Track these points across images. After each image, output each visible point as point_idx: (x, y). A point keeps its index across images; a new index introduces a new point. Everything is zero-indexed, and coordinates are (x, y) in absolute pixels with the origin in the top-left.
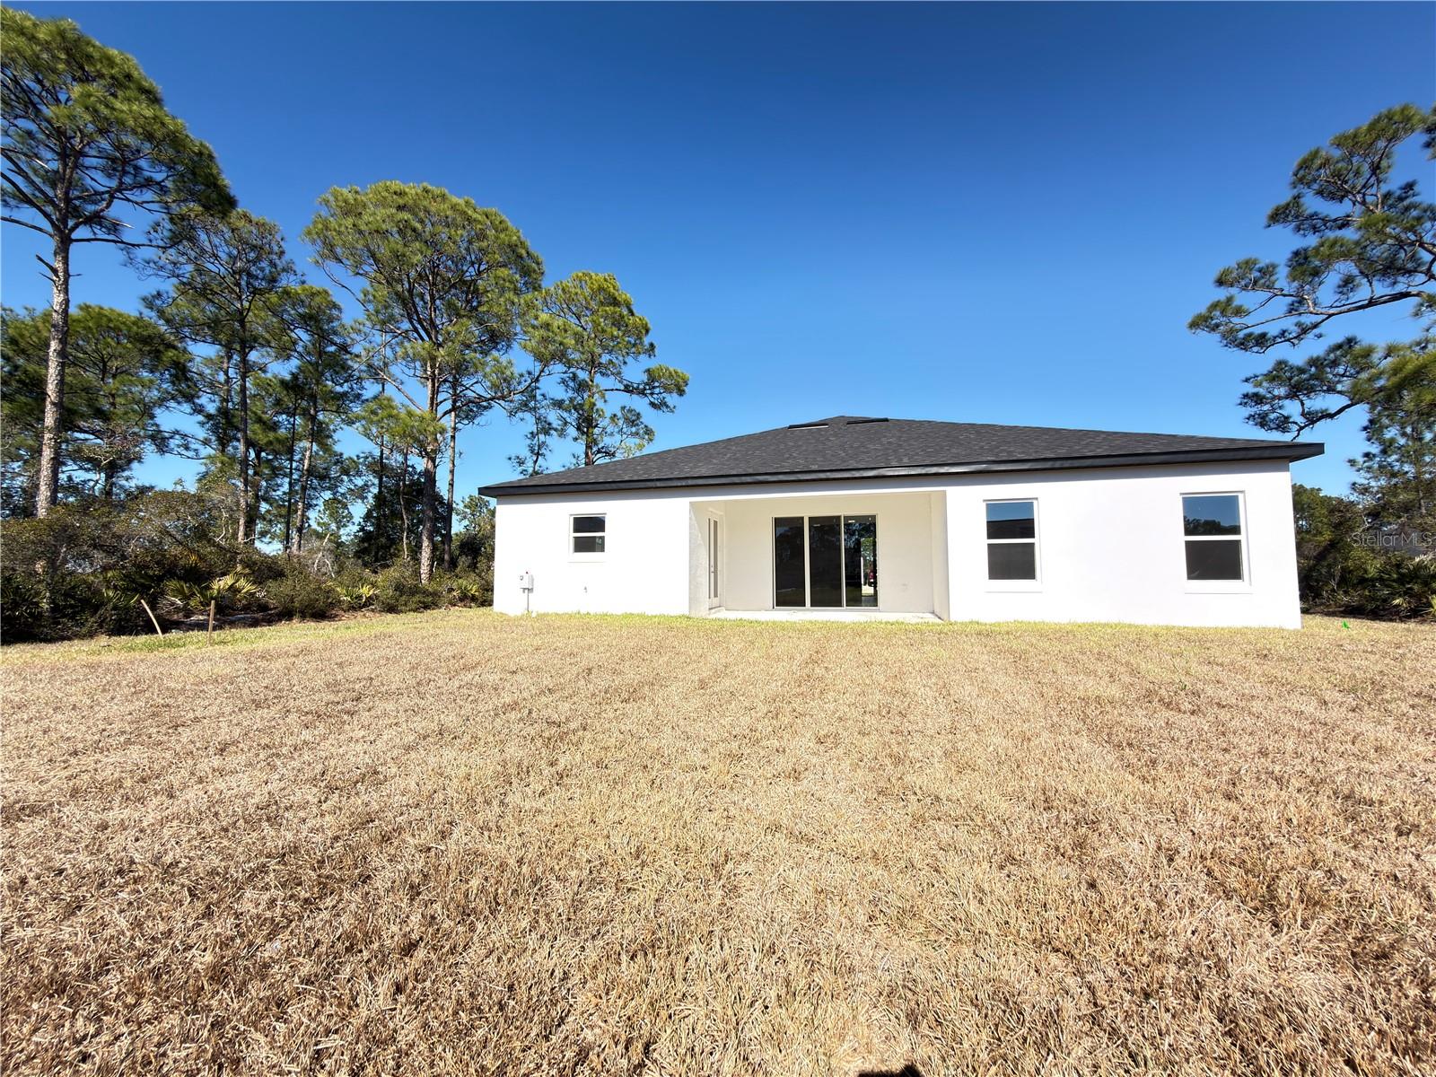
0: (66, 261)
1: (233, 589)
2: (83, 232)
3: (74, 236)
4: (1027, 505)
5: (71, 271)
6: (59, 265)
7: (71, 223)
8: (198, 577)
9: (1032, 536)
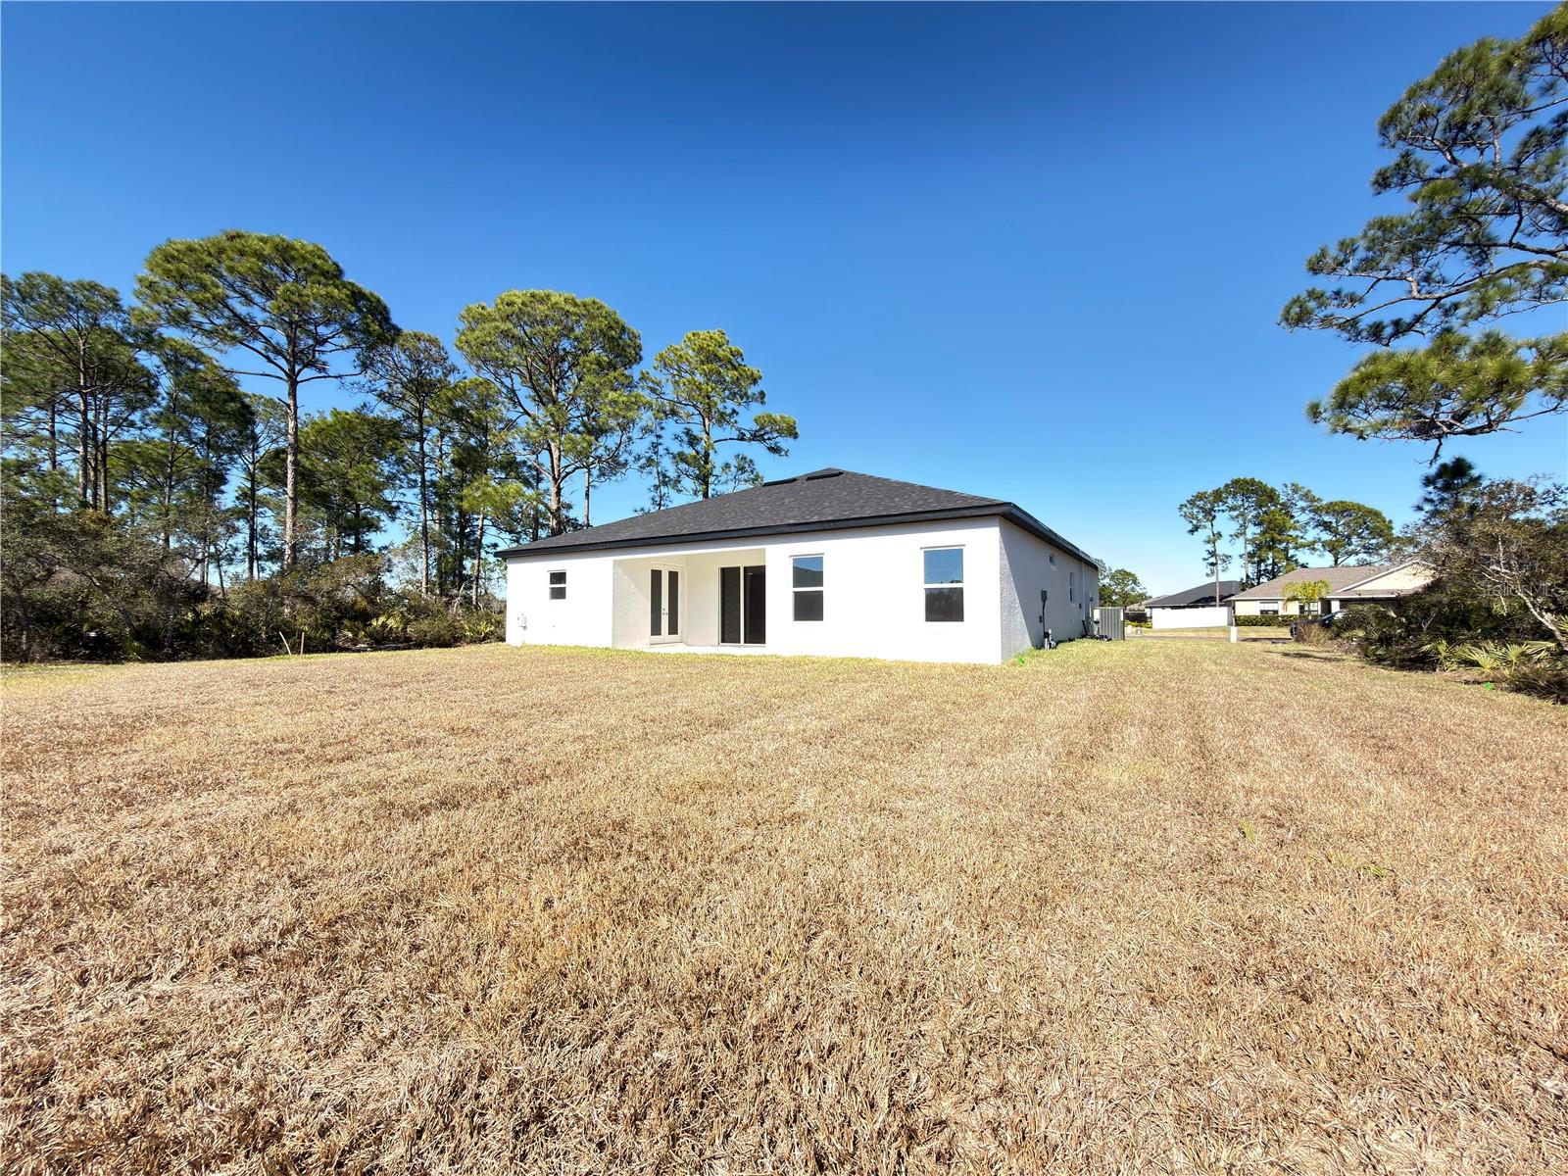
0: (295, 400)
1: (384, 625)
2: (307, 373)
3: (298, 379)
4: (818, 560)
5: (298, 405)
6: (291, 402)
7: (297, 368)
8: (364, 617)
9: (821, 584)
